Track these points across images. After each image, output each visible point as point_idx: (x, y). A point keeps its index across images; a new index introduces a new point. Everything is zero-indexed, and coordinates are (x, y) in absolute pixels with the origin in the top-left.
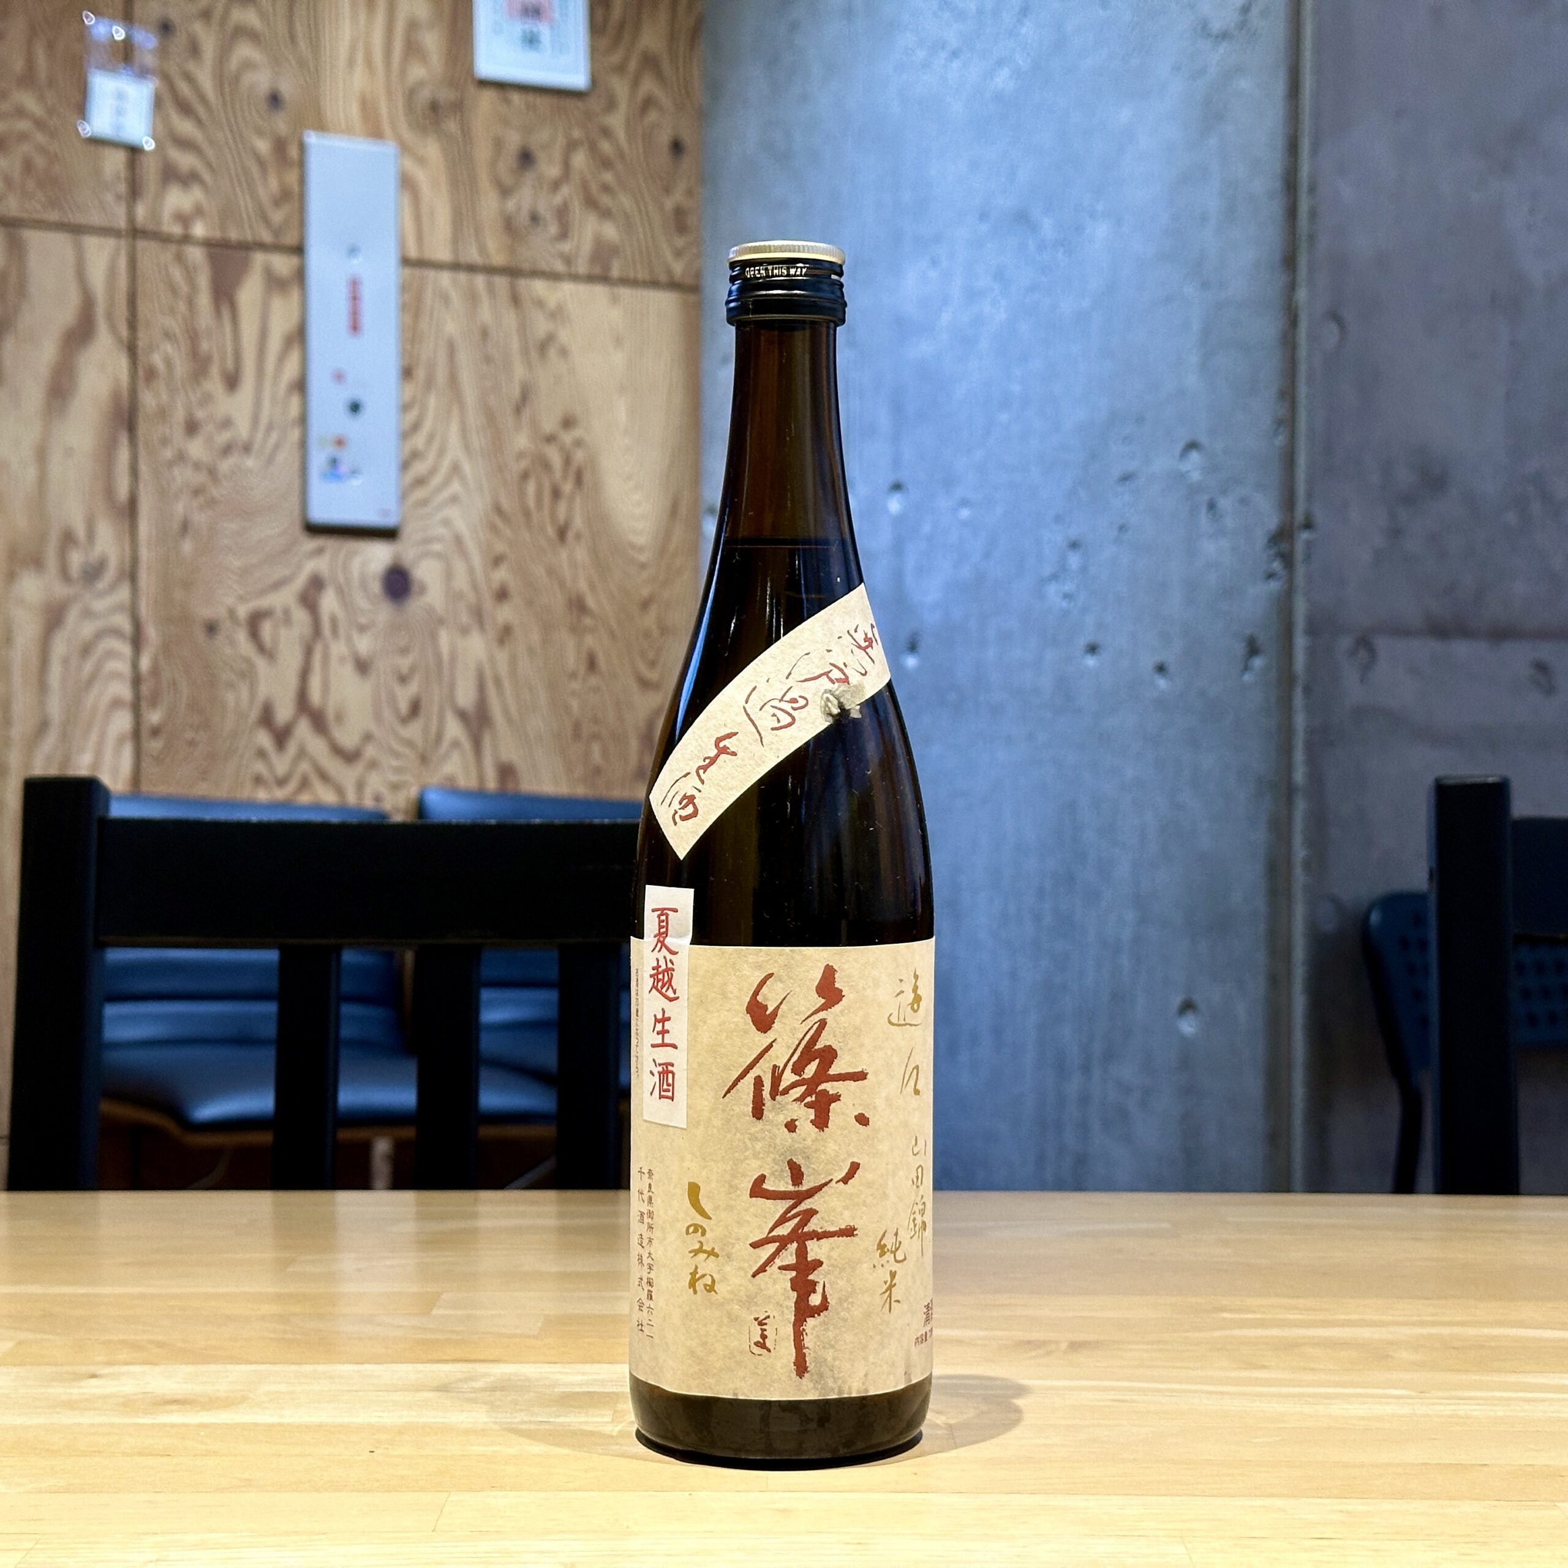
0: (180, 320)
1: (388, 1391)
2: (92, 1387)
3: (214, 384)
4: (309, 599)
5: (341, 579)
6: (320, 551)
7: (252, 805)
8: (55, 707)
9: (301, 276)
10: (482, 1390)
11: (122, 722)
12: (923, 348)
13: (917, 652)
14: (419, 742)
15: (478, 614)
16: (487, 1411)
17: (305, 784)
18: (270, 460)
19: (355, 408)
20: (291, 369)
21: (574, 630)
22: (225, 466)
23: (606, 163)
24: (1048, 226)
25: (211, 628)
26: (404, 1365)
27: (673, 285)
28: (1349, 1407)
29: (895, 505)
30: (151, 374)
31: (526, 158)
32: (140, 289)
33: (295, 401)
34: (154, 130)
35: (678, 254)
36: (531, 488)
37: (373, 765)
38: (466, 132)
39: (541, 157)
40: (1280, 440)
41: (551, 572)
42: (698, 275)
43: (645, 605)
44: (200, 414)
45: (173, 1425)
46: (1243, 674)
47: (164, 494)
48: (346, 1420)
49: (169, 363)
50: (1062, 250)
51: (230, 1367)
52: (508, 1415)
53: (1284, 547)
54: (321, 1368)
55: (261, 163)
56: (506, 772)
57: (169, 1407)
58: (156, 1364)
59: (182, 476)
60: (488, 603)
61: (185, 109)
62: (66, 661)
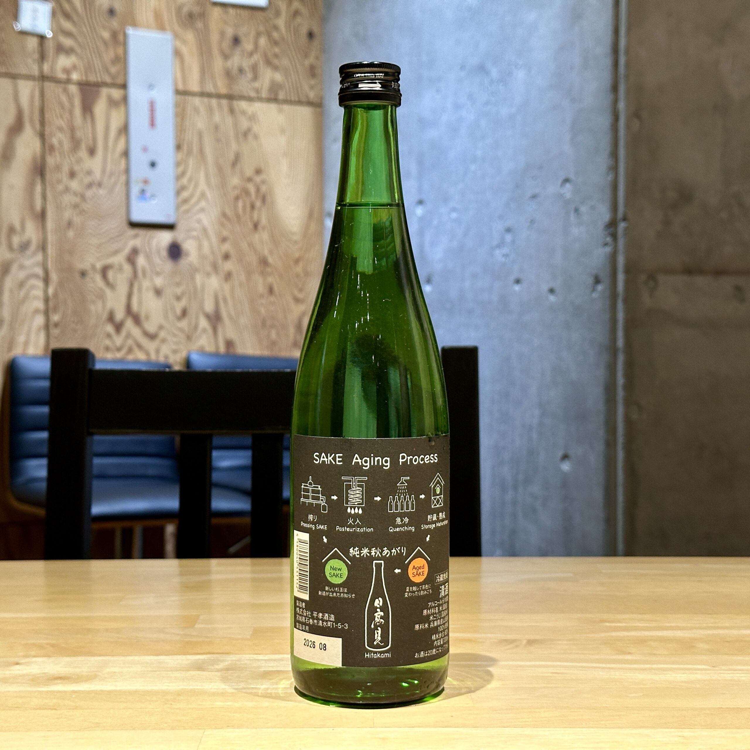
0: (65, 120)
1: (172, 671)
2: (16, 670)
3: (83, 153)
4: (131, 259)
5: (148, 250)
6: (136, 236)
7: (104, 361)
8: (6, 313)
9: (125, 99)
10: (222, 670)
11: (40, 320)
12: (432, 134)
13: (432, 284)
14: (186, 329)
15: (215, 267)
16: (224, 682)
17: (130, 350)
18: (111, 191)
19: (153, 165)
20: (121, 145)
21: (263, 274)
22: (89, 193)
23: (276, 43)
24: (494, 73)
25: (83, 274)
26: (180, 656)
27: (310, 103)
28: (677, 675)
29: (419, 211)
30: (52, 148)
31: (236, 41)
32: (46, 105)
33: (123, 162)
34: (52, 26)
35: (312, 88)
36: (240, 204)
37: (164, 341)
38: (206, 27)
39: (243, 39)
40: (610, 178)
41: (251, 245)
42: (322, 98)
43: (297, 261)
44: (76, 168)
45: (59, 692)
46: (592, 293)
47: (59, 208)
48: (149, 688)
49: (61, 143)
50: (502, 84)
51: (89, 658)
52: (236, 684)
53: (612, 229)
54: (136, 658)
55: (105, 43)
56: (229, 344)
57: (56, 681)
58: (49, 656)
59: (68, 199)
60: (220, 261)
61: (67, 16)
62: (11, 291)
